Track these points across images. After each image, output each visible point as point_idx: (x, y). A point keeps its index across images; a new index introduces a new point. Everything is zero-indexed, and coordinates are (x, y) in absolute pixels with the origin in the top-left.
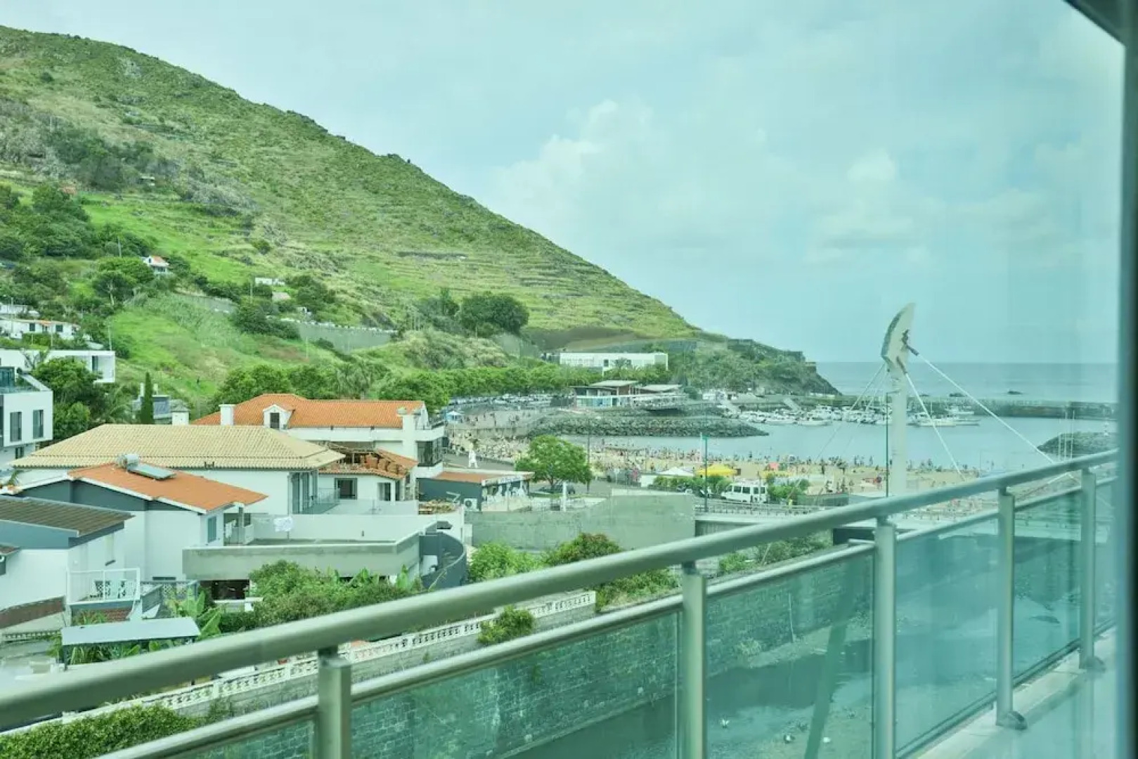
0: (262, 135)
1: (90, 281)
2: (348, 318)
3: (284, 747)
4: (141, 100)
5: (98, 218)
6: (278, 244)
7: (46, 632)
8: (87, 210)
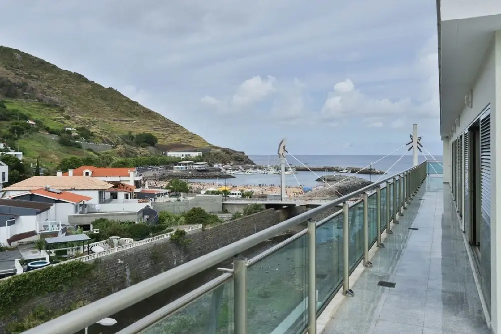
0: (65, 80)
1: (8, 129)
2: (98, 141)
3: (116, 272)
4: (22, 67)
5: (9, 107)
6: (73, 117)
7: (32, 241)
8: (6, 105)
